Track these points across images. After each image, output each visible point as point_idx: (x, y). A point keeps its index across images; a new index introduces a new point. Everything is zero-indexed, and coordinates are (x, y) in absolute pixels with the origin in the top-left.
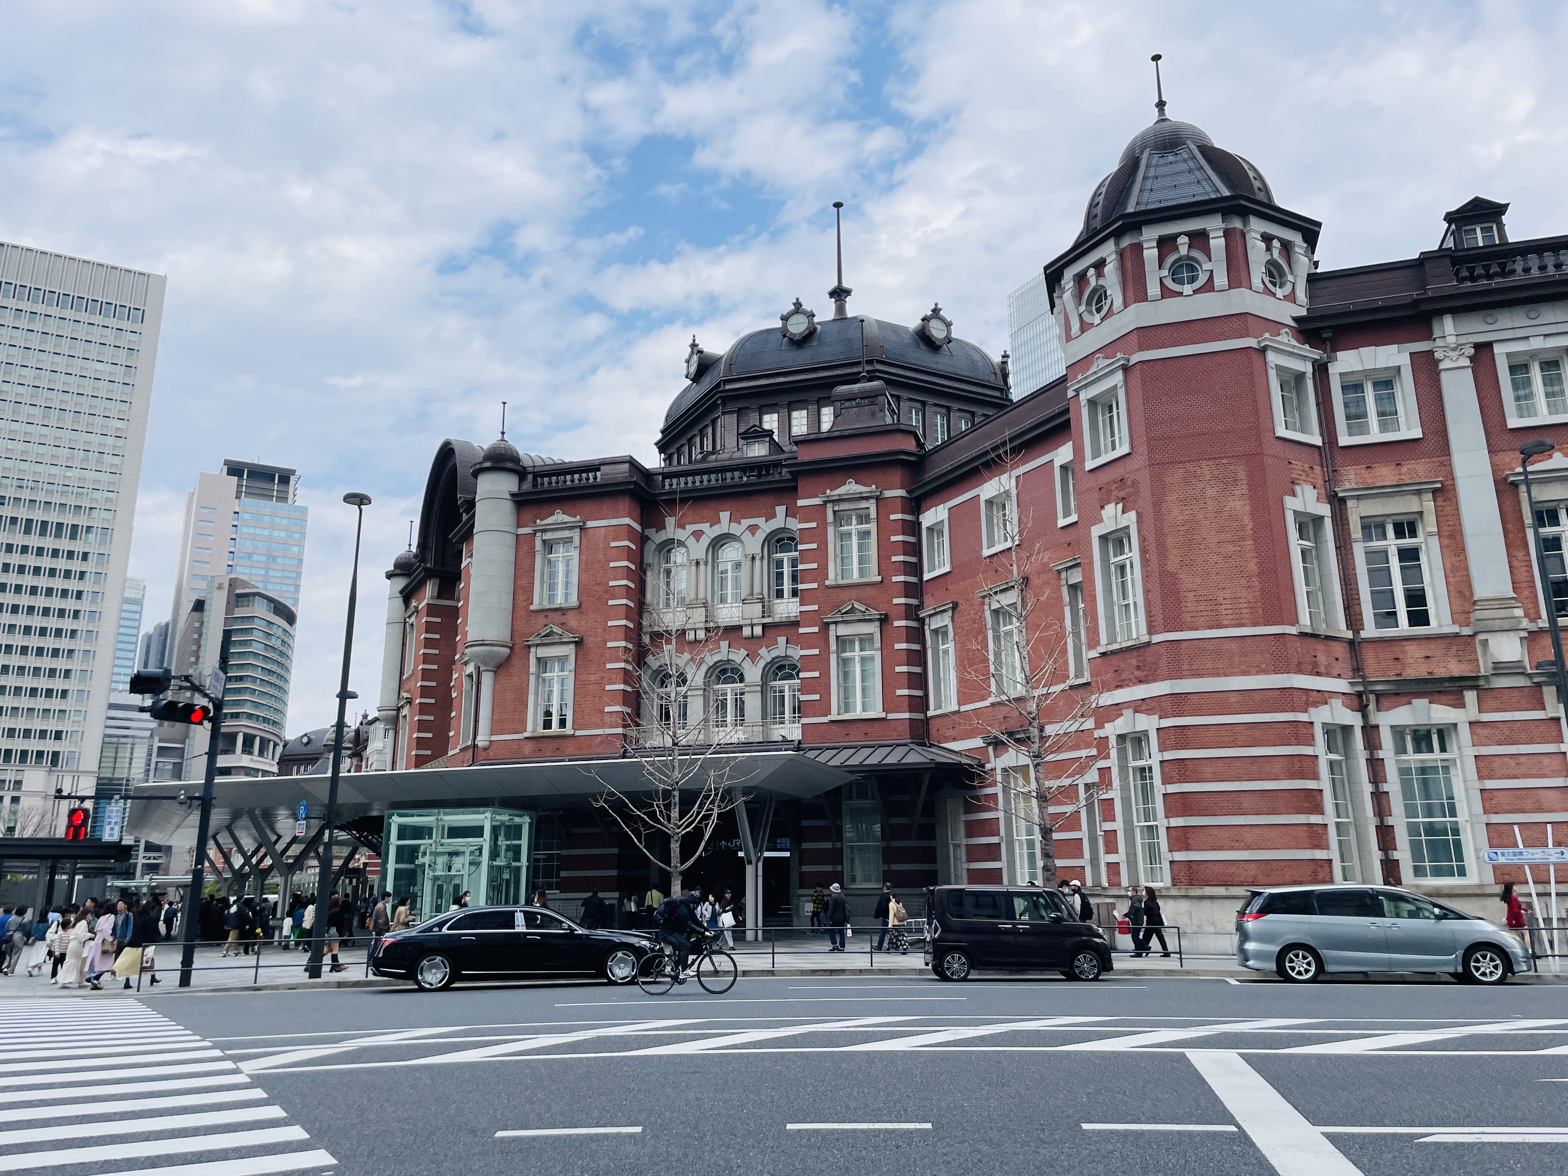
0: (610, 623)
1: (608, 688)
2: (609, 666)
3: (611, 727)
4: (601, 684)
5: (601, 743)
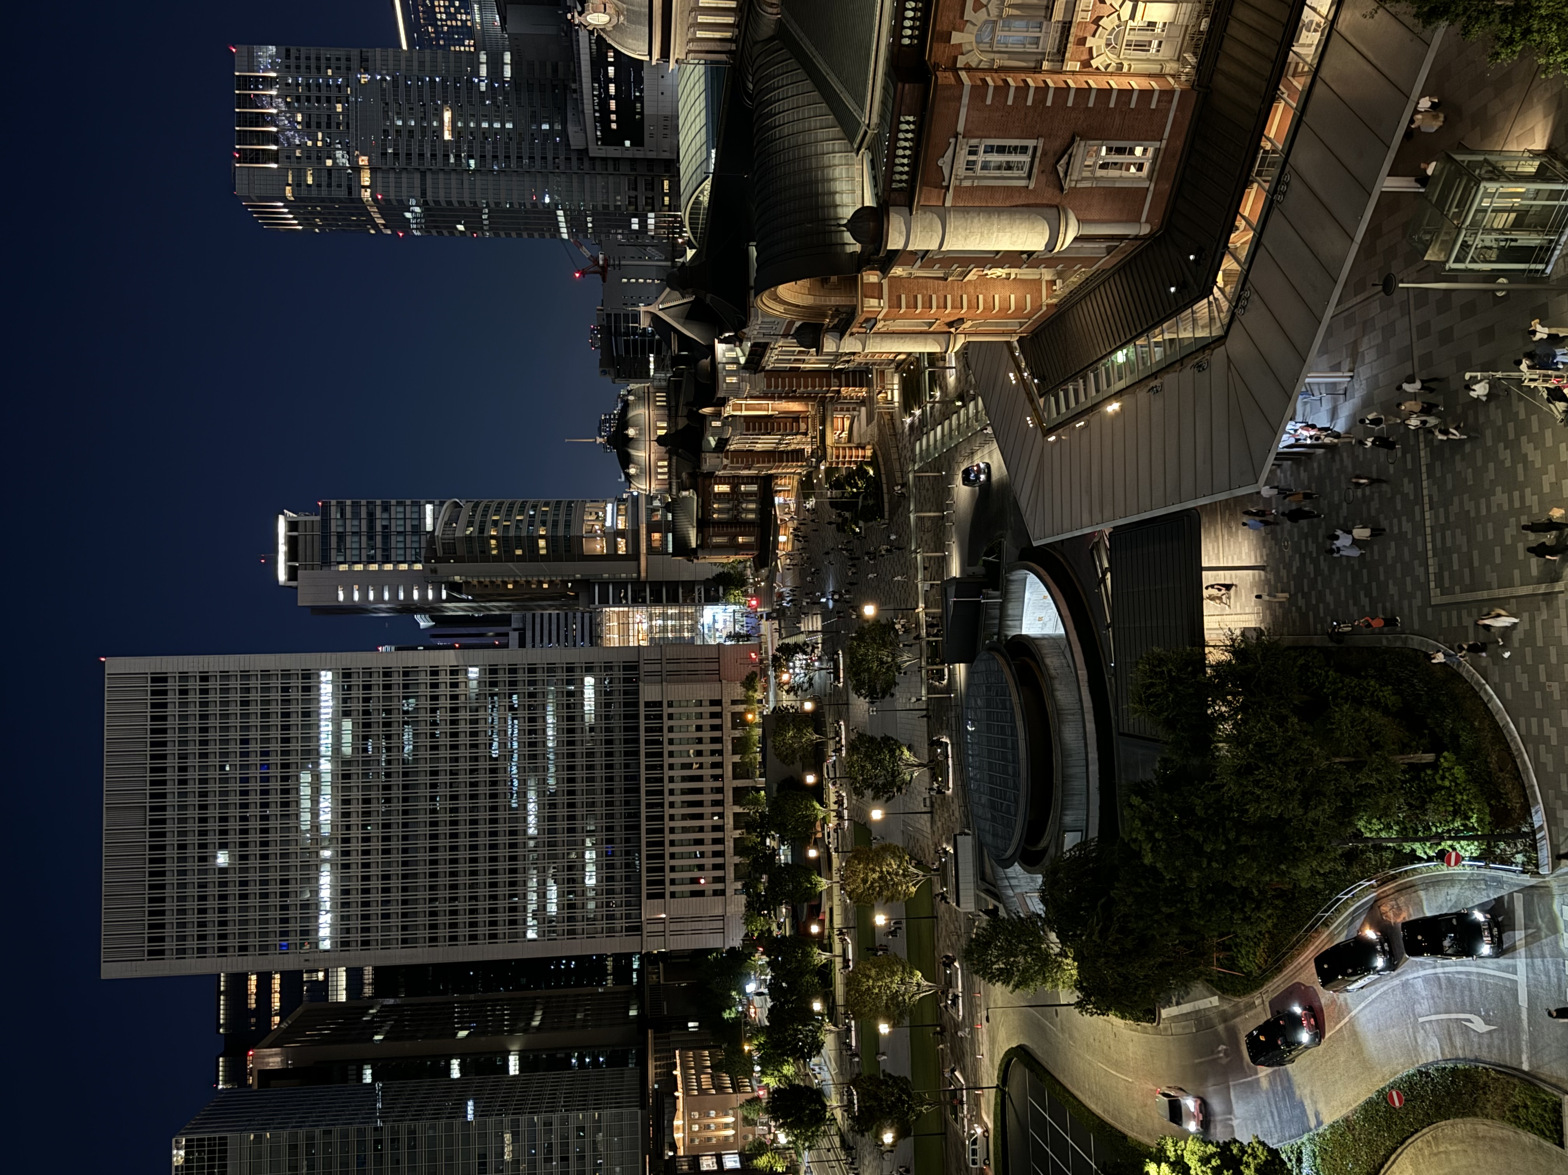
0: (1070, 104)
1: (1133, 105)
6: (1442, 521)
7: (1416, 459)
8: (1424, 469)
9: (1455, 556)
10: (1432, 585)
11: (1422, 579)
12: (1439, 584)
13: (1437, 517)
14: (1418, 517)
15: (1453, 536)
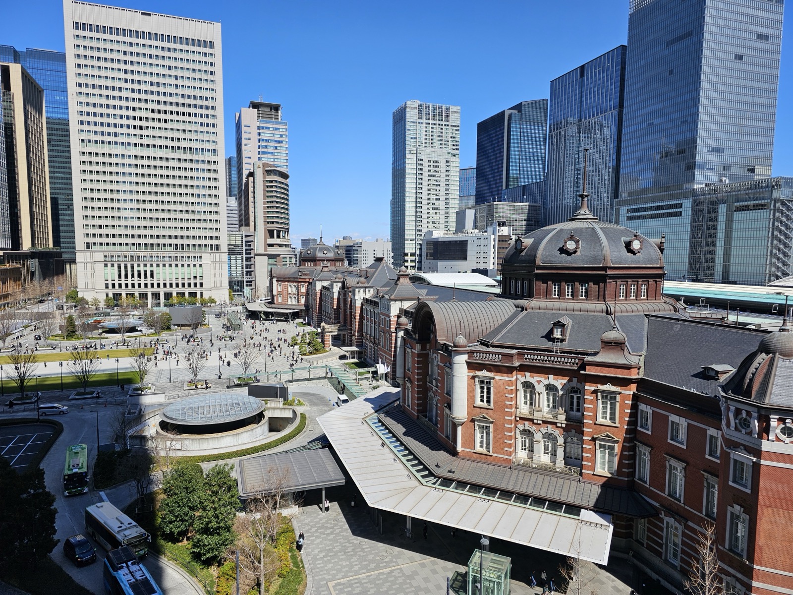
0: (506, 418)
1: (506, 441)
2: (506, 433)
3: (507, 455)
4: (503, 439)
5: (503, 460)
6: (363, 582)
7: (384, 567)
8: (381, 571)
9: (350, 589)
10: (336, 582)
11: (337, 577)
12: (337, 584)
13: (364, 579)
14: (361, 572)
15: (357, 587)
